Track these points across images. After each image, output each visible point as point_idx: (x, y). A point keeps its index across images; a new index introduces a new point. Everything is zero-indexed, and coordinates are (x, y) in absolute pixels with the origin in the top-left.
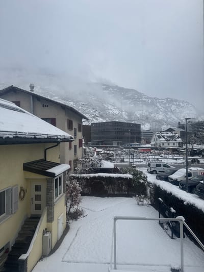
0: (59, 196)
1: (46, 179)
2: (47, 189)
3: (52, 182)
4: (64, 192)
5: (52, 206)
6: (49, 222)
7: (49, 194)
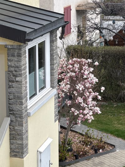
0: (40, 95)
1: (6, 46)
2: (9, 72)
3: (19, 55)
4: (52, 87)
5: (21, 117)
6: (15, 156)
7: (14, 84)
